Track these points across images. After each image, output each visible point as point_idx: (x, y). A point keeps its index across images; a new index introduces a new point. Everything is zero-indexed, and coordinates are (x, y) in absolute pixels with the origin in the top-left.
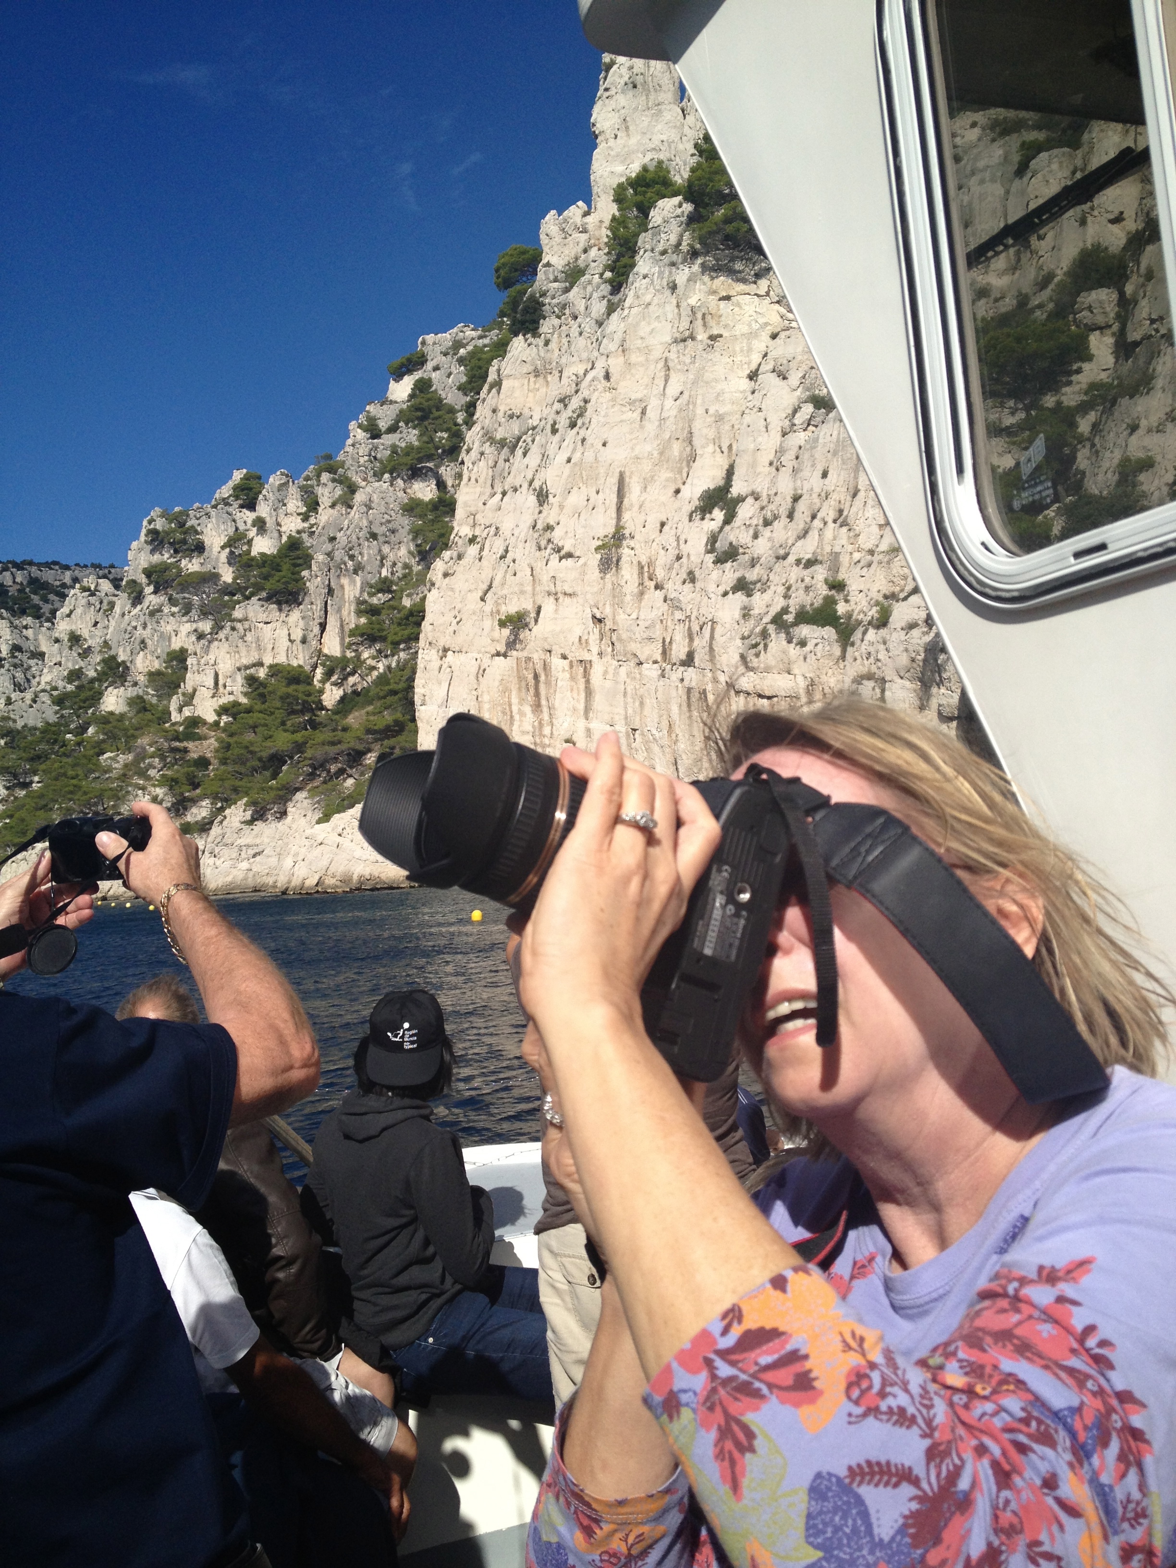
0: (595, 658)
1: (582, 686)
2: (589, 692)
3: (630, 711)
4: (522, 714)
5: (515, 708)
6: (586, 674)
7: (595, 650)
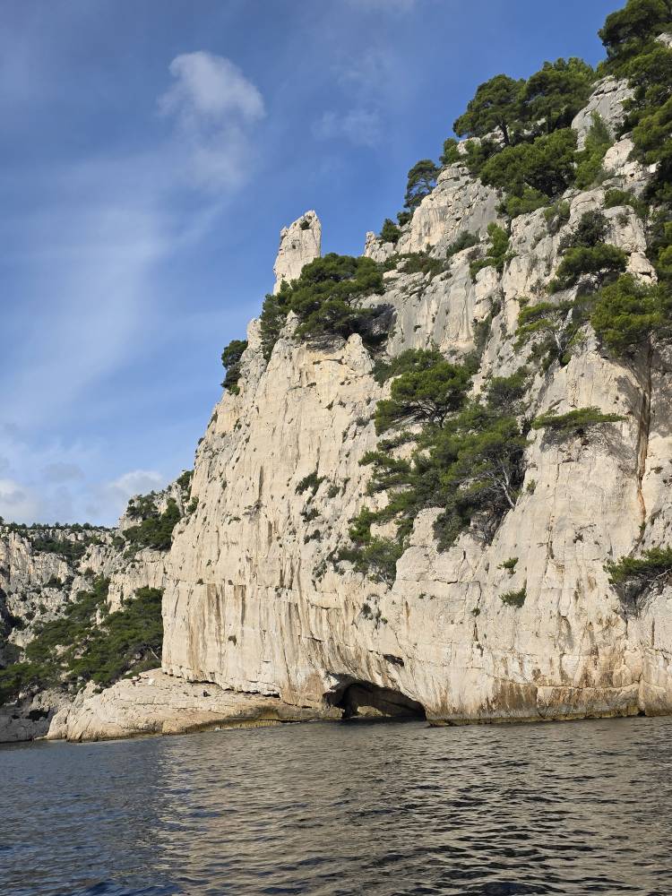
0: (247, 584)
1: (240, 602)
2: (244, 606)
3: (262, 619)
4: (210, 621)
5: (206, 617)
6: (243, 594)
7: (248, 579)
